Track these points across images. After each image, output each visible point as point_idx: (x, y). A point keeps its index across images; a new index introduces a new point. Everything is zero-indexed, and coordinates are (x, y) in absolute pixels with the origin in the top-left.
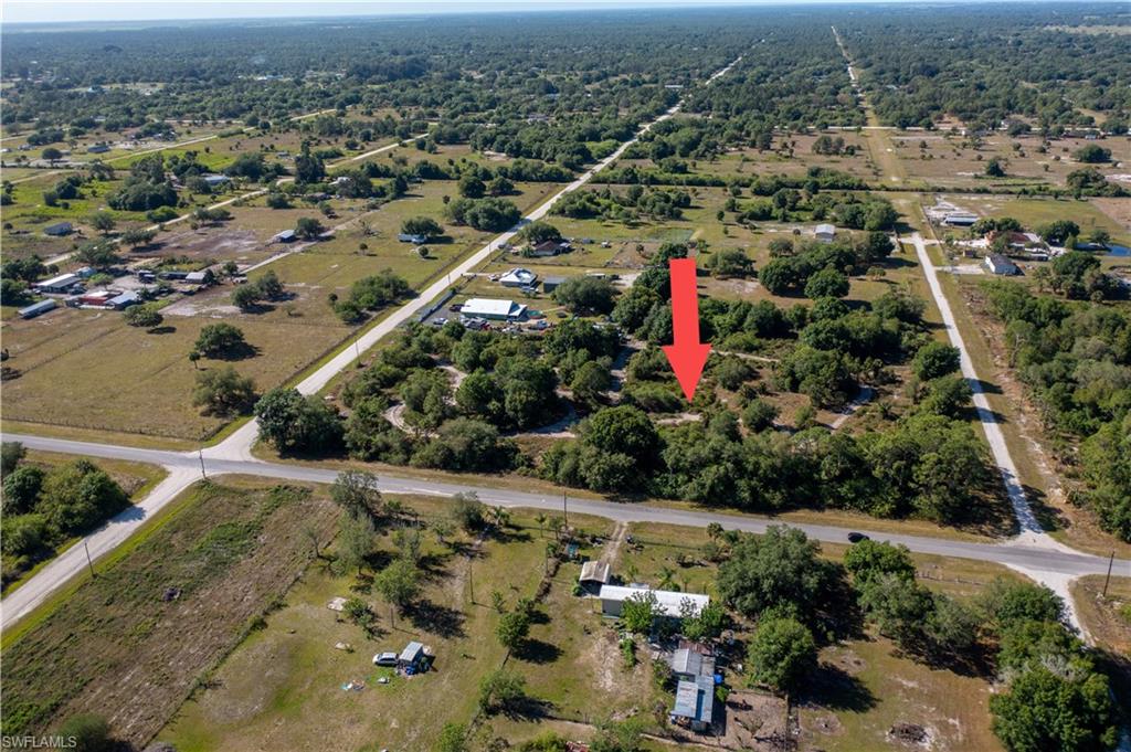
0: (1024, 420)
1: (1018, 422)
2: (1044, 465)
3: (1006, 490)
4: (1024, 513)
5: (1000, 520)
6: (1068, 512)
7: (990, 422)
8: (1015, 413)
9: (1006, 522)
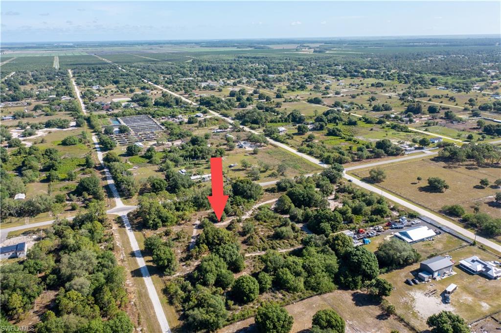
0: (122, 256)
1: (124, 255)
2: (117, 237)
3: (131, 224)
4: (125, 220)
5: (133, 216)
6: (113, 223)
7: (137, 251)
8: (125, 259)
9: (131, 216)
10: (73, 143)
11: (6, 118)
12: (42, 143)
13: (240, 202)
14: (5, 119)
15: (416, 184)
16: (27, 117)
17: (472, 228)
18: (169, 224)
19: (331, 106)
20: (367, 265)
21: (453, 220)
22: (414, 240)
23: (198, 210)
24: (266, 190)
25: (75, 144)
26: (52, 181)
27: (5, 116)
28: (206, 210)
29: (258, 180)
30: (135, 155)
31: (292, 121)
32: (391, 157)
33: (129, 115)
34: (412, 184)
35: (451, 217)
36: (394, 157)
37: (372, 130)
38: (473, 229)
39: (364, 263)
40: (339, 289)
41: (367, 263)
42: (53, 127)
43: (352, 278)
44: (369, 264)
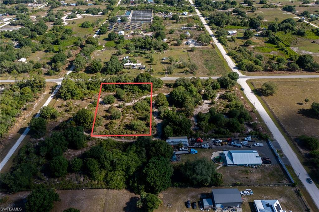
1: (30, 115)
2: (40, 100)
3: (57, 93)
4: (58, 88)
10: (87, 26)
11: (73, 4)
12: (73, 24)
13: (135, 91)
14: (71, 5)
15: (302, 104)
16: (84, 5)
17: (311, 166)
18: (75, 98)
19: (300, 15)
20: (152, 179)
21: (300, 152)
22: (234, 163)
23: (104, 91)
24: (167, 85)
25: (88, 27)
26: (49, 52)
27: (72, 3)
28: (110, 92)
29: (170, 74)
30: (113, 40)
31: (249, 26)
32: (305, 72)
33: (140, 9)
34: (298, 104)
35: (302, 148)
36: (308, 73)
37: (314, 42)
38: (311, 168)
39: (149, 176)
40: (126, 189)
41: (153, 177)
42: (90, 14)
43: (138, 184)
44: (154, 179)
